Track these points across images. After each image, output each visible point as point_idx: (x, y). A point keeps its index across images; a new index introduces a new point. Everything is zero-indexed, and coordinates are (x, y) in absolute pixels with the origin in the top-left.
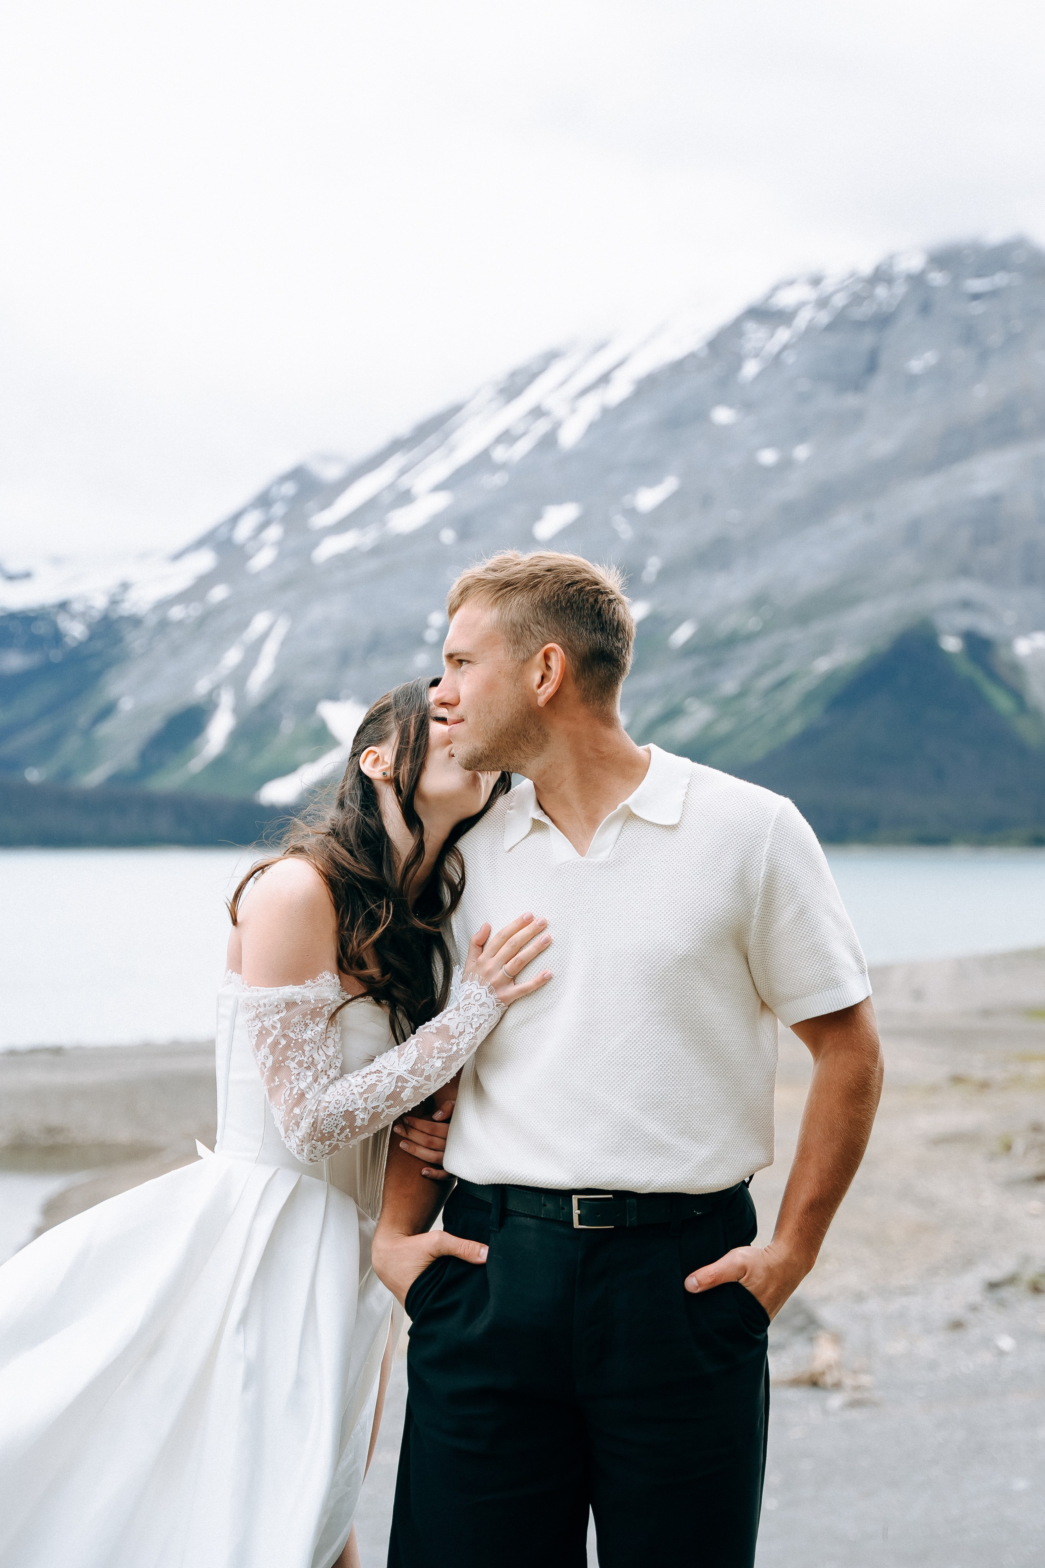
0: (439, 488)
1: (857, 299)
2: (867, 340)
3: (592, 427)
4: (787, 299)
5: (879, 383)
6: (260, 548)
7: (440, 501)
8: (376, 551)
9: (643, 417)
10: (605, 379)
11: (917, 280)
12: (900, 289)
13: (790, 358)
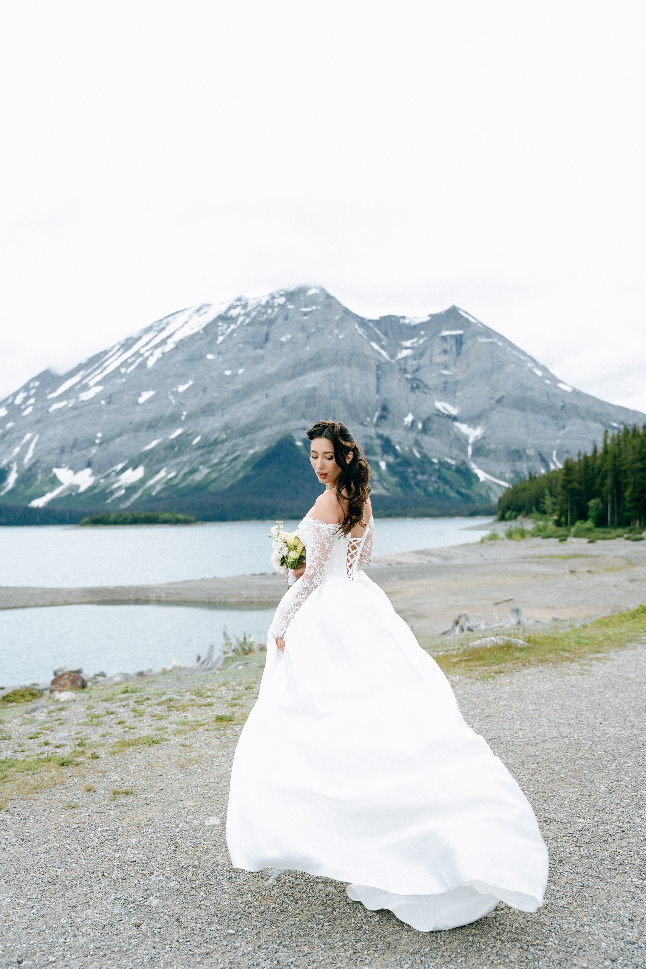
0: (98, 384)
1: (260, 313)
2: (265, 329)
3: (159, 360)
4: (234, 313)
5: (270, 345)
6: (27, 407)
7: (99, 389)
8: (74, 408)
9: (180, 357)
10: (164, 342)
11: (282, 307)
12: (276, 310)
13: (235, 335)
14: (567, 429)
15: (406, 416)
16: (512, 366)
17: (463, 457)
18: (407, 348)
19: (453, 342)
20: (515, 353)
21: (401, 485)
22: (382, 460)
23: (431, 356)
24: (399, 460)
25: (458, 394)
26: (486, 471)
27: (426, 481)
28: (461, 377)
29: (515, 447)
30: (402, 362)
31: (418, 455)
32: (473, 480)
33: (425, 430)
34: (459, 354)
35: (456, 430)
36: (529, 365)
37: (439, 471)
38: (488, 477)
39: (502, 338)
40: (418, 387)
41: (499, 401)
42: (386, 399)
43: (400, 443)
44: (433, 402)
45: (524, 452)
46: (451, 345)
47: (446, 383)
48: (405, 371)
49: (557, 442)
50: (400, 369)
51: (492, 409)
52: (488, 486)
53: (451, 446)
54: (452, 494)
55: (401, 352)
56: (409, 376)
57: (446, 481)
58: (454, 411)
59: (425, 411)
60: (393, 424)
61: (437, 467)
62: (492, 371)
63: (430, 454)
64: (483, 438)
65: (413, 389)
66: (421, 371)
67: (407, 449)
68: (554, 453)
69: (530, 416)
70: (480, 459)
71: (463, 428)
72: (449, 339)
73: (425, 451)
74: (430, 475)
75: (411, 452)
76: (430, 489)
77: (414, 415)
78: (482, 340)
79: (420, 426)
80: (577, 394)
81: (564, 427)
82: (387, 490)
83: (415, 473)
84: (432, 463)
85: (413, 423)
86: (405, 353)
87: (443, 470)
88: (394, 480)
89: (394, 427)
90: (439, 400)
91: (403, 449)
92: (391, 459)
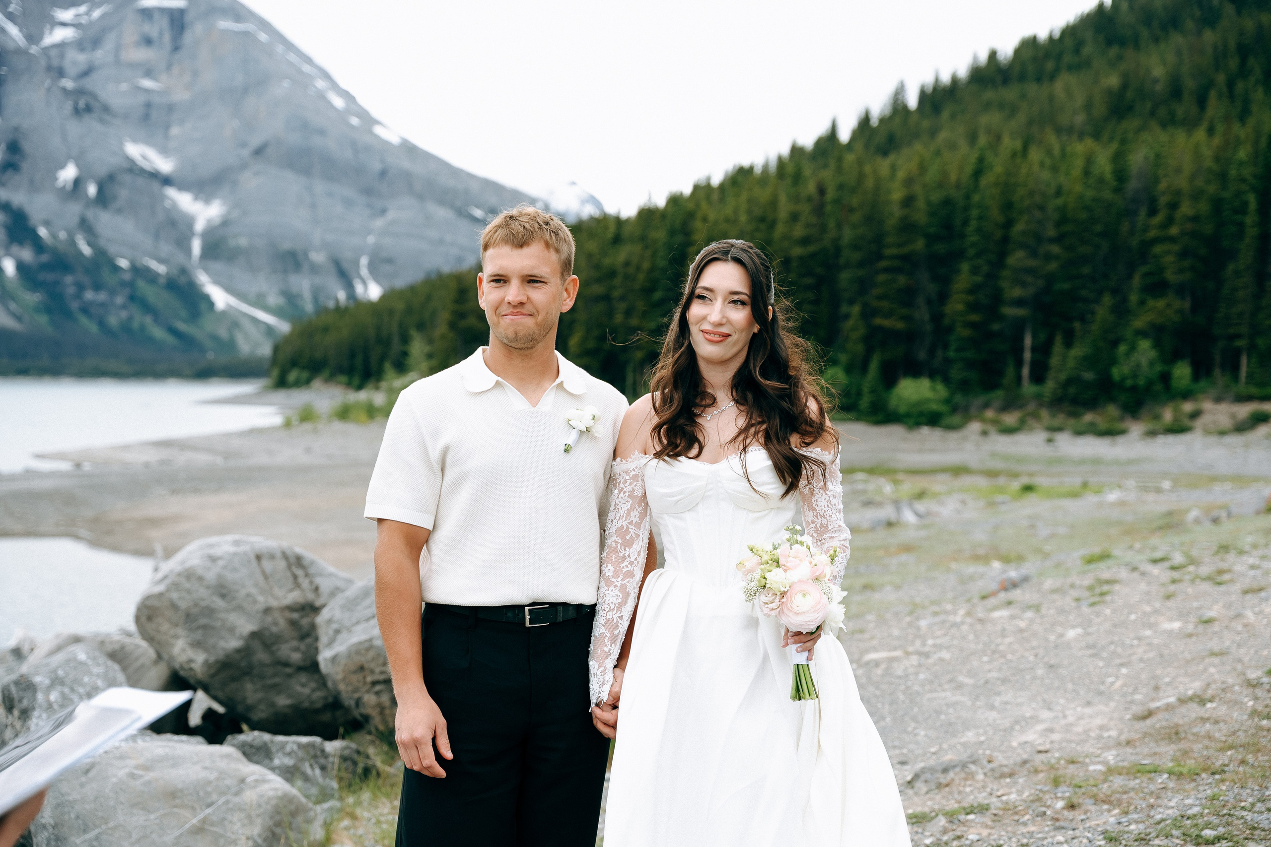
14: (391, 215)
15: (62, 166)
16: (286, 84)
17: (181, 259)
18: (64, 24)
19: (165, 23)
20: (292, 57)
21: (48, 309)
22: (8, 254)
23: (118, 48)
24: (45, 258)
25: (175, 131)
26: (230, 290)
27: (103, 305)
28: (181, 96)
29: (286, 246)
30: (53, 53)
31: (86, 250)
32: (203, 306)
33: (103, 199)
34: (176, 48)
35: (167, 204)
36: (320, 84)
37: (131, 284)
38: (233, 301)
39: (265, 25)
40: (88, 109)
41: (259, 152)
42: (16, 129)
43: (47, 224)
44: (121, 145)
45: (306, 255)
46: (159, 28)
47: (148, 105)
48: (61, 73)
49: (371, 240)
50: (49, 68)
51: (244, 166)
52: (231, 319)
53: (157, 236)
54: (158, 333)
55: (51, 33)
56: (68, 84)
57: (147, 307)
58: (165, 165)
59: (104, 160)
60: (32, 182)
61: (127, 277)
62: (245, 90)
63: (112, 249)
64: (225, 223)
65: (77, 112)
66: (95, 76)
67: (62, 235)
68: (364, 261)
69: (320, 187)
70: (218, 266)
71: (184, 201)
72: (156, 16)
73: (102, 243)
74: (112, 292)
75: (73, 243)
76: (113, 321)
77: (78, 166)
78: (225, 24)
79: (92, 190)
80: (409, 149)
81: (383, 212)
82: (18, 318)
83: (81, 288)
84: (116, 269)
85: (78, 183)
86: (59, 35)
87: (141, 284)
88: (33, 298)
89: (34, 187)
90: (135, 140)
91: (54, 236)
92: (27, 254)
